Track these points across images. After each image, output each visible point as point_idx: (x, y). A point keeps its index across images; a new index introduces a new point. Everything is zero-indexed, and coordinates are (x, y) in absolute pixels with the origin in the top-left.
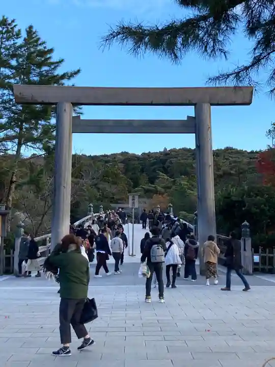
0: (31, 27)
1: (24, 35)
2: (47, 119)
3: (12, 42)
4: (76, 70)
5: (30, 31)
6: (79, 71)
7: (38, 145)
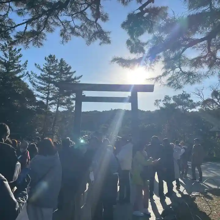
0: (62, 59)
1: (59, 61)
2: (69, 95)
3: (54, 65)
4: (81, 76)
5: (61, 60)
6: (82, 76)
7: (65, 106)
